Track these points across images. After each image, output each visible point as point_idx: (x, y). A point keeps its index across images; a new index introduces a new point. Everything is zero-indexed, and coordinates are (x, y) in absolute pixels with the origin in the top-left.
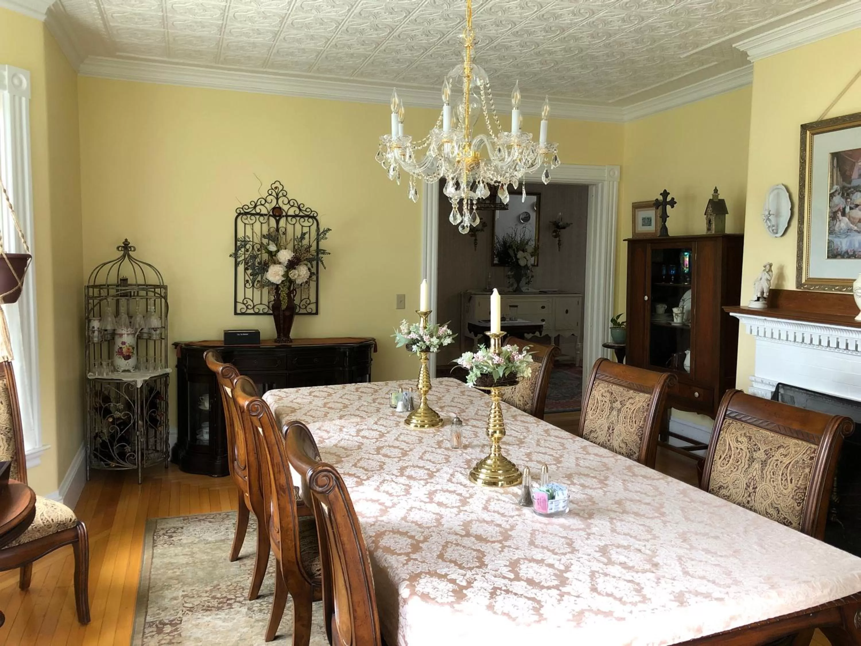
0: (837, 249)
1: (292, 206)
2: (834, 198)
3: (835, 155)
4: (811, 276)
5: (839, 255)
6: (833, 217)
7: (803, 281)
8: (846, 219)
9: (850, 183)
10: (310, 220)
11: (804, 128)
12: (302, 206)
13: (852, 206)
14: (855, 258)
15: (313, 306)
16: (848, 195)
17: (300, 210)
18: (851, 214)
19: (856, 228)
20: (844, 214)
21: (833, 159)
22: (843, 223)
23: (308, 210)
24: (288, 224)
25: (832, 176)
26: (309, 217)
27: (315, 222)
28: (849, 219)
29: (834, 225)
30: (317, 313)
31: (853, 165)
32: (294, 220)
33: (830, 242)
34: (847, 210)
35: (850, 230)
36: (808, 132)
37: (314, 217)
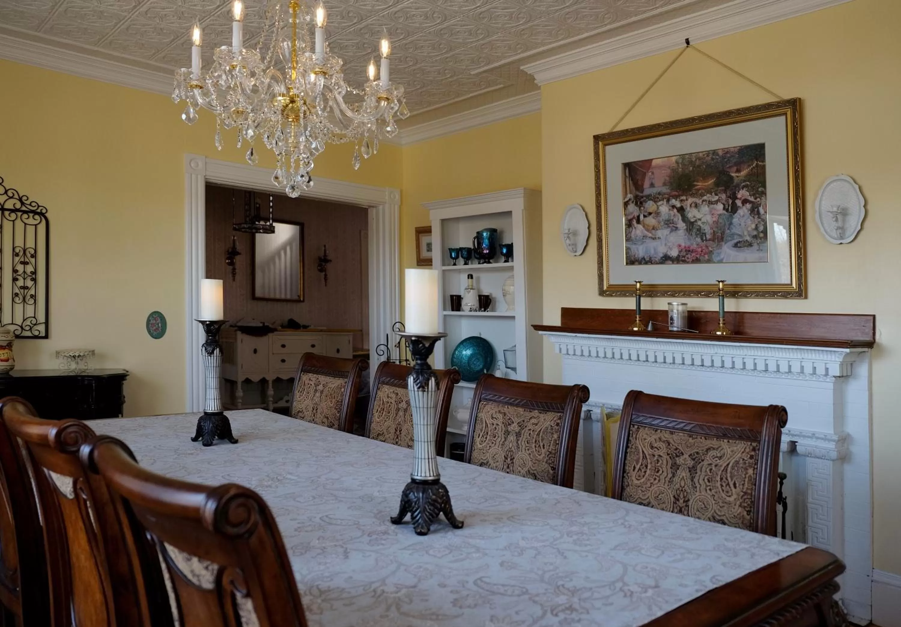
0: (635, 256)
1: (11, 198)
2: (629, 207)
3: (627, 166)
4: (612, 283)
5: (637, 261)
6: (629, 224)
7: (605, 288)
8: (640, 227)
9: (642, 192)
10: (37, 217)
11: (597, 138)
12: (25, 198)
13: (646, 214)
14: (652, 263)
15: (42, 328)
16: (641, 203)
17: (23, 204)
18: (645, 222)
19: (650, 235)
20: (638, 222)
21: (625, 169)
22: (639, 230)
23: (33, 204)
24: (5, 220)
25: (625, 185)
26: (35, 213)
27: (44, 221)
28: (644, 227)
29: (630, 233)
30: (46, 337)
31: (644, 175)
32: (13, 216)
33: (628, 249)
34: (642, 217)
35: (645, 237)
36: (600, 143)
37: (41, 214)
